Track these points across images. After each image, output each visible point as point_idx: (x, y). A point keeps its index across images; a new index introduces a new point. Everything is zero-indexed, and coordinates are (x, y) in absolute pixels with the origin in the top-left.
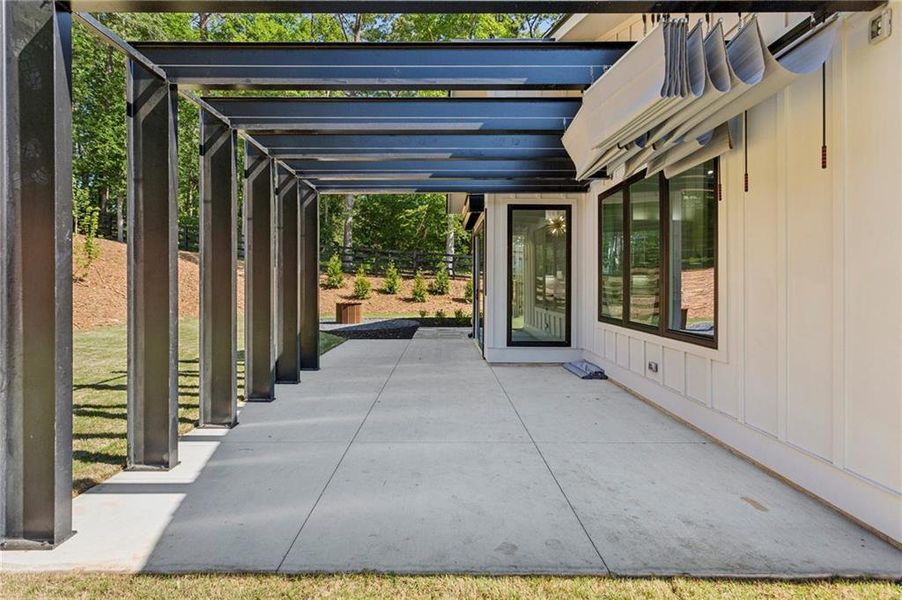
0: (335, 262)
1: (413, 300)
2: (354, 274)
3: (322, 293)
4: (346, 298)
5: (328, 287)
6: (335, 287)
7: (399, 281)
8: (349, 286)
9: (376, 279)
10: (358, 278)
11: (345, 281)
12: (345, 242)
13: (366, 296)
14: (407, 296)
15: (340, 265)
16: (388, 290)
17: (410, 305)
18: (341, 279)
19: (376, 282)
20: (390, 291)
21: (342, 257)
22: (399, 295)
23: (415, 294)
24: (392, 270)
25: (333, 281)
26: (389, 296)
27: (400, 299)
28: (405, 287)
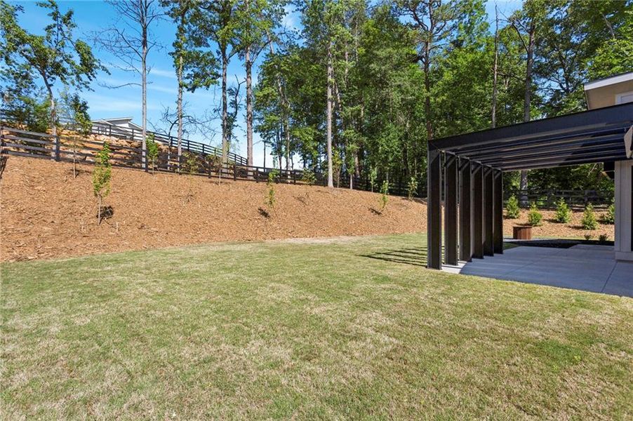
0: (513, 201)
1: (583, 228)
2: (528, 209)
3: (504, 221)
4: (521, 225)
5: (507, 217)
6: (513, 218)
7: (569, 213)
8: (524, 217)
9: (547, 212)
10: (532, 211)
11: (521, 213)
12: (521, 186)
13: (538, 224)
14: (576, 225)
15: (517, 202)
16: (558, 220)
17: (579, 232)
18: (518, 213)
19: (547, 214)
20: (561, 220)
21: (519, 197)
22: (569, 224)
23: (585, 223)
24: (562, 204)
25: (511, 214)
26: (559, 224)
27: (570, 227)
28: (575, 218)
